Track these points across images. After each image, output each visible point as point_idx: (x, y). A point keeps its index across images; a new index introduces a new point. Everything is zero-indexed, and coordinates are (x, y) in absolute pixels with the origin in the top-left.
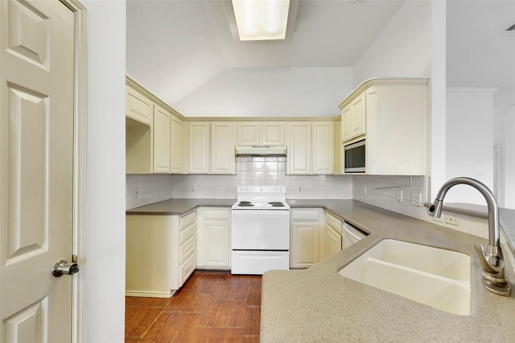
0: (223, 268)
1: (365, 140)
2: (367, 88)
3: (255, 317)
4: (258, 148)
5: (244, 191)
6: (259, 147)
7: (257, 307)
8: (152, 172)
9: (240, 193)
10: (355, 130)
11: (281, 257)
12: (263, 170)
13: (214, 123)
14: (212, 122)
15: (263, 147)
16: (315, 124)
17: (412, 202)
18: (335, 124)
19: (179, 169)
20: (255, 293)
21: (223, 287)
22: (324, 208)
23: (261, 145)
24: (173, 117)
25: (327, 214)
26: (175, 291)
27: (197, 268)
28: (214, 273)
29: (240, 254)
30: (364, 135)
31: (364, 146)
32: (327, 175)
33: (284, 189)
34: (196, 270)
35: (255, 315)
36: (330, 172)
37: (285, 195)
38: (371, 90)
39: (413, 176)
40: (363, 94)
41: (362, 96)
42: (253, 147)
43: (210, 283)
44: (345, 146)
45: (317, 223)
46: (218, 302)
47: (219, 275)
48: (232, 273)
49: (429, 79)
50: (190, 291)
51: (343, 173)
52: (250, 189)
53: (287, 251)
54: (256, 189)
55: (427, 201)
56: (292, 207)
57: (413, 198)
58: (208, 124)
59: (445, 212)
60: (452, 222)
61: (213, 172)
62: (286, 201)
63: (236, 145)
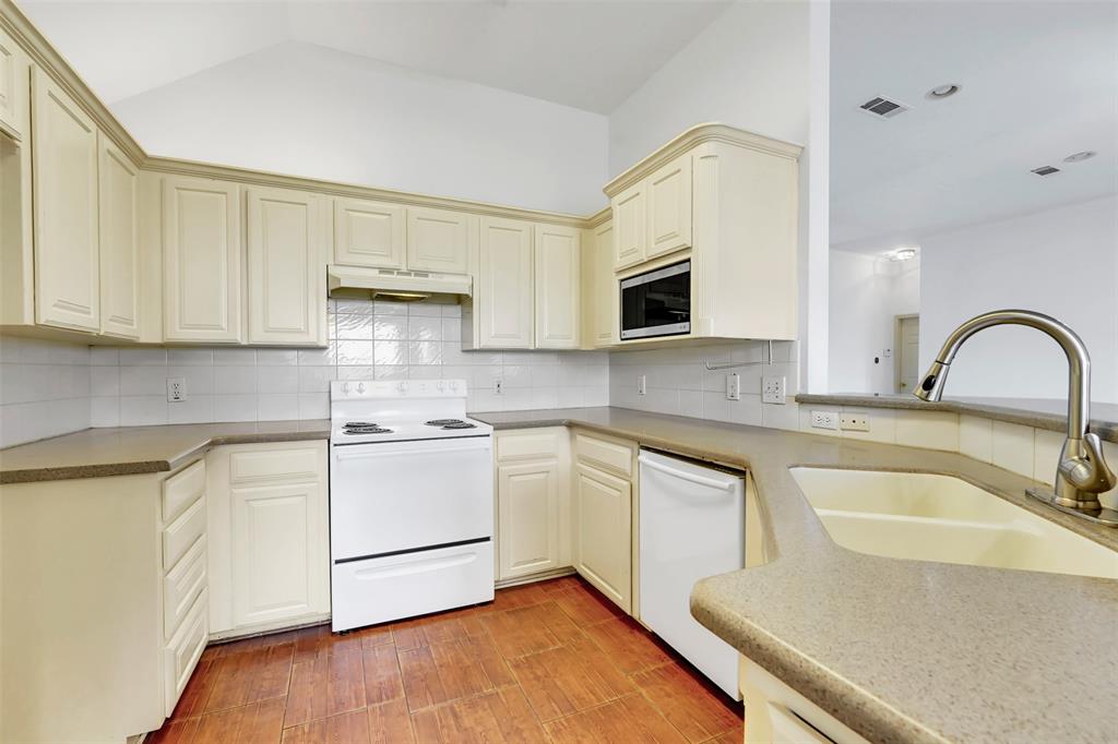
0: (299, 622)
1: (689, 260)
2: (695, 143)
3: (449, 736)
4: (395, 276)
5: (354, 394)
6: (399, 272)
7: (443, 708)
8: (28, 321)
9: (339, 401)
10: (659, 241)
11: (474, 558)
12: (402, 337)
13: (257, 192)
14: (250, 187)
15: (409, 274)
16: (541, 228)
17: (764, 396)
18: (581, 235)
19: (129, 322)
20: (421, 668)
21: (318, 676)
22: (571, 425)
23: (404, 269)
24: (107, 143)
25: (579, 438)
26: (143, 738)
27: (213, 638)
28: (273, 643)
29: (358, 572)
30: (688, 249)
31: (687, 275)
33: (462, 387)
34: (211, 646)
35: (445, 731)
36: (572, 344)
37: (464, 402)
38: (705, 148)
39: (775, 341)
40: (686, 157)
41: (683, 161)
42: (383, 270)
43: (268, 675)
44: (622, 280)
45: (553, 462)
46: (317, 728)
47: (292, 645)
48: (334, 630)
49: (803, 148)
50: (203, 721)
51: (617, 341)
52: (370, 390)
53: (487, 539)
54: (387, 388)
55: (798, 390)
56: (498, 427)
57: (765, 389)
58: (236, 188)
59: (841, 409)
60: (854, 426)
61: (256, 339)
62: (468, 415)
63: (331, 262)
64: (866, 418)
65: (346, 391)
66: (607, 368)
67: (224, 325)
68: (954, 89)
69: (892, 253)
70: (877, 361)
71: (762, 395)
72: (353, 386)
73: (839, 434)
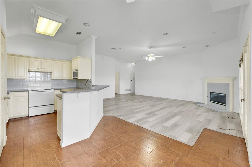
2: (78, 58)
6: (40, 69)
9: (30, 87)
10: (75, 68)
11: (51, 107)
12: (41, 77)
13: (17, 57)
14: (15, 57)
16: (63, 63)
23: (41, 68)
29: (33, 109)
30: (77, 69)
32: (68, 80)
33: (51, 85)
34: (9, 119)
36: (68, 79)
37: (51, 87)
42: (37, 68)
44: (73, 71)
51: (72, 79)
52: (35, 85)
53: (53, 104)
54: (38, 85)
56: (55, 90)
58: (13, 57)
61: (16, 78)
62: (52, 89)
63: (29, 67)
65: (31, 85)
66: (76, 82)
67: (11, 76)
68: (121, 48)
69: (133, 63)
70: (132, 80)
72: (32, 84)
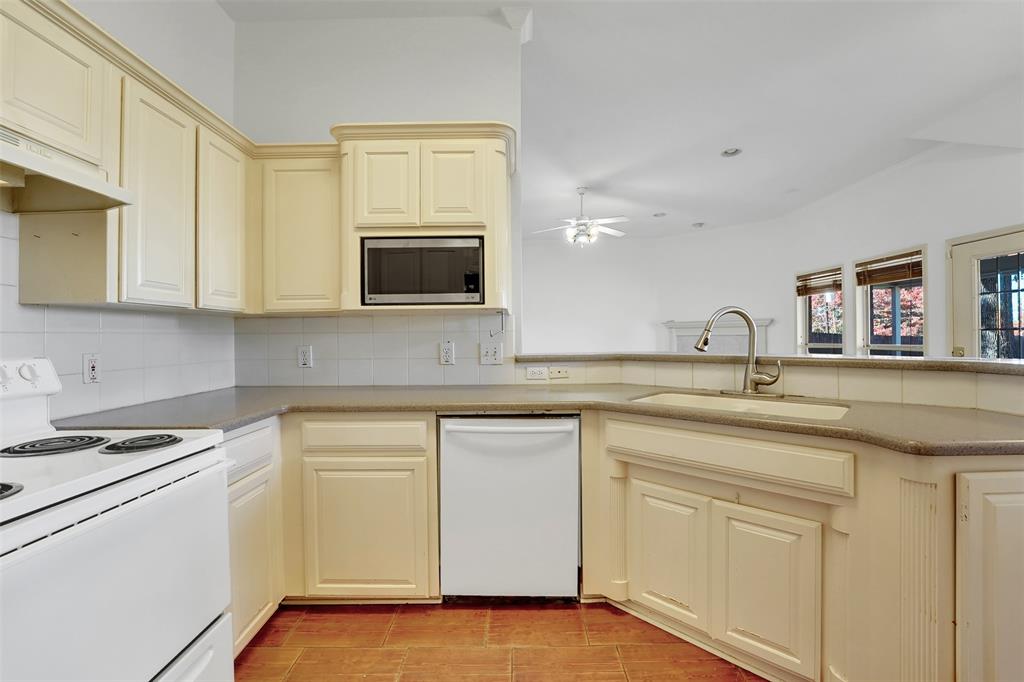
1: (481, 238)
17: (482, 359)
30: (482, 227)
37: (47, 400)
55: (513, 353)
57: (483, 352)
59: (549, 364)
60: (560, 375)
64: (565, 369)
71: (480, 358)
73: (548, 382)
